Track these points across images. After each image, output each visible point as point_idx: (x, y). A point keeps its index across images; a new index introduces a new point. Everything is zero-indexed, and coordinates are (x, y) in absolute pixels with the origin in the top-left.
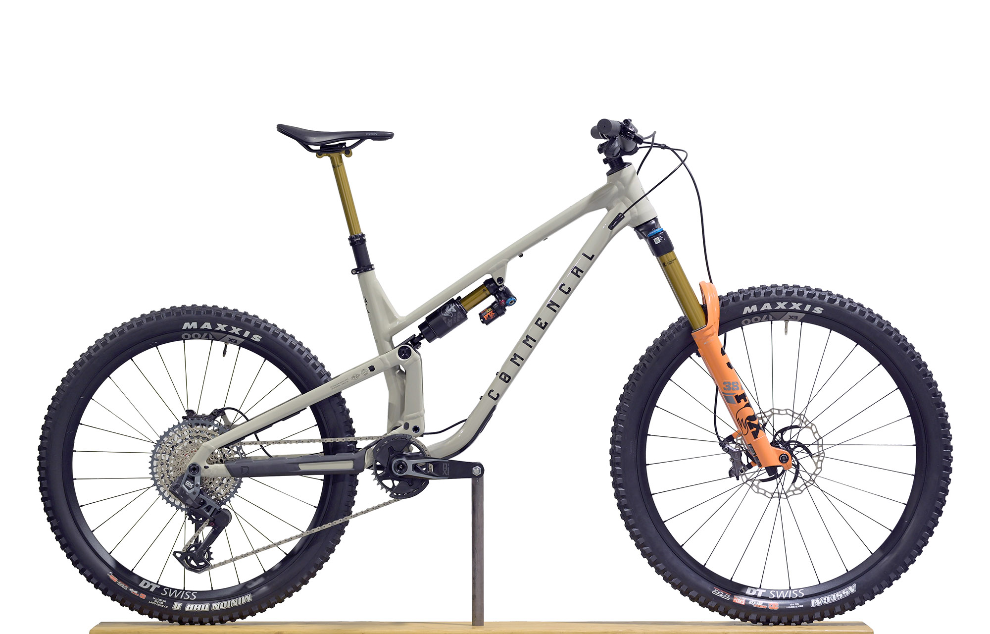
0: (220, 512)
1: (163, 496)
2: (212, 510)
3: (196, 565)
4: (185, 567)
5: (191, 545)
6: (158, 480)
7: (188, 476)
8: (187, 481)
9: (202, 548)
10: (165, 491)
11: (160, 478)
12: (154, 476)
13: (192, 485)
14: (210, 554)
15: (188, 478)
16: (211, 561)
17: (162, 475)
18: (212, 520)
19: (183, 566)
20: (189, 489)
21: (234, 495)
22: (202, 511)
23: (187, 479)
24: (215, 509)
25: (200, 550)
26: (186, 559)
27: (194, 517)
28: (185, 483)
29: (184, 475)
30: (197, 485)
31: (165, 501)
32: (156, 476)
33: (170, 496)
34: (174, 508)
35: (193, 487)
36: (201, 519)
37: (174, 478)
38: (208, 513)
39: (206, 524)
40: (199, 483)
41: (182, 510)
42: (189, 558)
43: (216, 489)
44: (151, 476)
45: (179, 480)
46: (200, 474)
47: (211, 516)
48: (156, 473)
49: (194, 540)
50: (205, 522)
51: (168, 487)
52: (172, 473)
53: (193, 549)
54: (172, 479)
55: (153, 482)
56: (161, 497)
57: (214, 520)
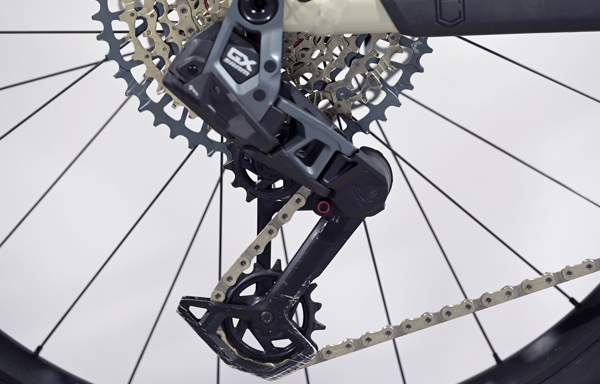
0: (354, 164)
1: (144, 98)
2: (324, 158)
3: (260, 348)
4: (223, 356)
5: (243, 275)
6: (124, 42)
7: (235, 31)
8: (233, 50)
9: (284, 290)
10: (149, 81)
11: (133, 33)
12: (108, 26)
13: (249, 63)
14: (311, 310)
15: (237, 39)
16: (315, 336)
17: (140, 22)
18: (323, 192)
19: (216, 350)
20: (239, 78)
21: (401, 98)
22: (289, 160)
23: (231, 43)
24: (337, 153)
25: (277, 295)
26: (227, 326)
27: (254, 177)
28: (224, 55)
29: (219, 24)
30: (270, 66)
31: (149, 116)
32: (116, 25)
33: (166, 100)
34: (182, 141)
35: (256, 70)
36: (279, 184)
37: (181, 32)
38: (310, 170)
39: (298, 201)
40: (276, 58)
41: (211, 147)
42: (236, 322)
43: (333, 75)
44: (99, 26)
45: (201, 45)
46: (280, 23)
47: (320, 179)
48: (116, 16)
49: (254, 260)
50: (296, 197)
51: (159, 66)
52: (174, 16)
53: (250, 291)
54: (174, 37)
55: (104, 47)
56: (135, 101)
57: (332, 192)
